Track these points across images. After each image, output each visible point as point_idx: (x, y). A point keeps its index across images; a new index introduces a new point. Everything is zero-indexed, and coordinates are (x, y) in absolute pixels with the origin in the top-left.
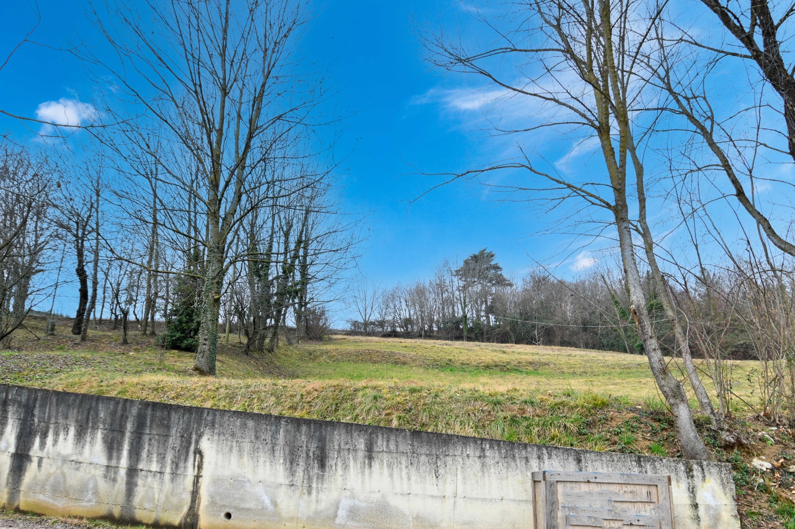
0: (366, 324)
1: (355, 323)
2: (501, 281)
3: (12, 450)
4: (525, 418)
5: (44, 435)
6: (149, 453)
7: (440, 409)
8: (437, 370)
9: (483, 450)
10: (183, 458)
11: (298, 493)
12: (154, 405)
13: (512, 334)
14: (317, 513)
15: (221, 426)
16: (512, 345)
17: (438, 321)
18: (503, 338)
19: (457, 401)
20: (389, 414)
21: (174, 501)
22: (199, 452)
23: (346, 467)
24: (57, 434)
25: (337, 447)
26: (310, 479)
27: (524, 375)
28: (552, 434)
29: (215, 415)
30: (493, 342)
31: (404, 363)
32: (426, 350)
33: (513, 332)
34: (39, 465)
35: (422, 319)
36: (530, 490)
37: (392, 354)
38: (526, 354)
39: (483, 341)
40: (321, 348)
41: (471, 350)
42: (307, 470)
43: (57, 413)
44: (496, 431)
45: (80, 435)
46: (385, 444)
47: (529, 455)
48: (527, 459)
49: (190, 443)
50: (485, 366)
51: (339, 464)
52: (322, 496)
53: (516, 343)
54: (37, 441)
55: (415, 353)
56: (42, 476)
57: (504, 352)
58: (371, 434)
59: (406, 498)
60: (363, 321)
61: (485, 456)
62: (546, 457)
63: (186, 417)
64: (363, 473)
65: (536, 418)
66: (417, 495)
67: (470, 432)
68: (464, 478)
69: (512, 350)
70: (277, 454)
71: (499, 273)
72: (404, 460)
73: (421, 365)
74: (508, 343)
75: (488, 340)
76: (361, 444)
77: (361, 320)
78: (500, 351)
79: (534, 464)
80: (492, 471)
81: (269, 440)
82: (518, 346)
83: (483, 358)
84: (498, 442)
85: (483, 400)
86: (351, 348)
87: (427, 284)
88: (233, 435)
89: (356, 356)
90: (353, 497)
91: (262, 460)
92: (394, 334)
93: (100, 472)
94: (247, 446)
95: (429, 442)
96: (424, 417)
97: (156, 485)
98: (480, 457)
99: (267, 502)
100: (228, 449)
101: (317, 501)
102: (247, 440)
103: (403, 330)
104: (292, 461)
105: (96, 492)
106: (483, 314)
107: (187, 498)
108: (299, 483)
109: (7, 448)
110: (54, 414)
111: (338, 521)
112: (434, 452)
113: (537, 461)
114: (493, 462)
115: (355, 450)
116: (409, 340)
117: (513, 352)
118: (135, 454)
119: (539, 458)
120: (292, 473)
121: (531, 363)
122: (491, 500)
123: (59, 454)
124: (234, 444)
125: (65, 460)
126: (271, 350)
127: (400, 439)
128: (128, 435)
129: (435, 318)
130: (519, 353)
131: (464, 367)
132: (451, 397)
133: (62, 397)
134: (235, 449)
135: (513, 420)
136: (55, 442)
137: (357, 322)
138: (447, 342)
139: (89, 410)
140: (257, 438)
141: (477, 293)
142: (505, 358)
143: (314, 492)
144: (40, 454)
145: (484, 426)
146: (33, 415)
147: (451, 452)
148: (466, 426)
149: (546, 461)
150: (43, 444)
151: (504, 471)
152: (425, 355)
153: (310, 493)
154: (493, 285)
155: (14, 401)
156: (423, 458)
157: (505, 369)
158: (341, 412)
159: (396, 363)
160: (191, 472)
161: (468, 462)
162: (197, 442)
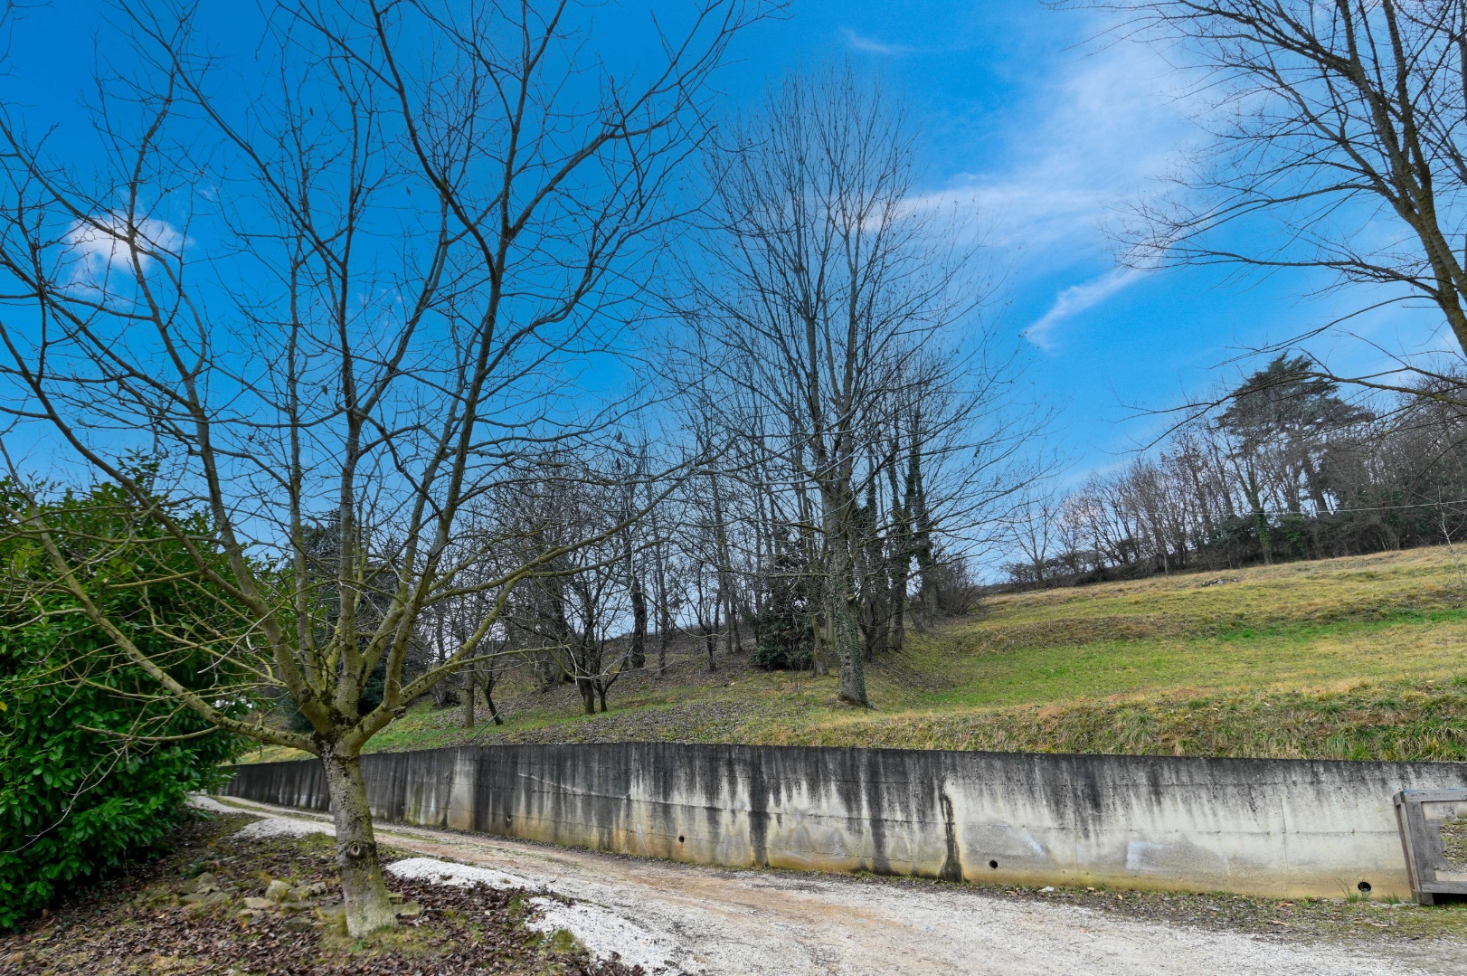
0: (1039, 565)
1: (1018, 569)
2: (1340, 415)
3: (748, 808)
4: (1382, 727)
5: (777, 792)
6: (891, 803)
7: (1243, 727)
8: (1214, 640)
9: (1316, 774)
10: (928, 805)
11: (1072, 837)
12: (884, 752)
13: (1388, 529)
14: (1100, 858)
15: (964, 768)
16: (1391, 553)
17: (1196, 534)
18: (1368, 541)
19: (1267, 713)
20: (1167, 740)
21: (929, 850)
22: (944, 798)
23: (1127, 806)
24: (789, 790)
25: (1111, 784)
26: (1084, 821)
27: (1428, 622)
28: (1427, 746)
29: (953, 758)
30: (1341, 555)
31: (1141, 636)
32: (1183, 603)
33: (1390, 523)
34: (779, 821)
35: (1158, 533)
36: (1394, 819)
37: (1111, 622)
38: (1431, 571)
39: (1314, 558)
40: (976, 630)
41: (1288, 586)
42: (1077, 811)
43: (785, 768)
44: (1336, 749)
45: (813, 789)
46: (1174, 776)
47: (1386, 776)
48: (1384, 782)
49: (933, 789)
50: (1324, 617)
51: (1118, 803)
52: (1103, 839)
53: (1403, 547)
54: (771, 797)
55: (1160, 612)
56: (784, 832)
57: (1371, 577)
58: (1152, 765)
59: (1216, 837)
60: (1032, 563)
61: (1319, 782)
62: (1412, 776)
63: (922, 761)
64: (1151, 811)
65: (1402, 726)
66: (1229, 833)
67: (1294, 753)
68: (1294, 810)
69: (1392, 567)
70: (1037, 795)
71: (1331, 396)
72: (1204, 794)
73: (1177, 635)
74: (1382, 549)
75: (1328, 552)
76: (1142, 778)
77: (1026, 559)
78: (1360, 575)
79: (1396, 786)
80: (1333, 798)
81: (1024, 780)
82: (1408, 553)
83: (1317, 601)
84: (1337, 763)
85: (1309, 708)
86: (1029, 621)
87: (1157, 462)
88: (979, 777)
89: (1042, 635)
90: (1143, 838)
91: (1020, 803)
92: (1101, 576)
93: (842, 825)
94: (999, 789)
95: (1235, 770)
96: (1220, 739)
97: (905, 835)
98: (1312, 783)
99: (1037, 848)
100: (977, 793)
101: (1098, 845)
102: (998, 782)
103: (1117, 563)
104: (1057, 801)
105: (843, 846)
106: (1303, 493)
107: (944, 847)
108: (1071, 826)
109: (743, 807)
110: (781, 769)
111: (1129, 866)
112: (1244, 781)
113: (1400, 782)
114: (1332, 788)
115: (1136, 786)
116: (1137, 584)
117: (1395, 573)
118: (875, 804)
119: (1402, 778)
120: (1061, 816)
121: (1440, 594)
122: (1337, 834)
123: (796, 810)
124: (984, 787)
125: (803, 815)
126: (897, 648)
127: (1193, 769)
128: (863, 785)
129: (1189, 529)
130: (1410, 573)
131: (1274, 625)
132: (1256, 709)
133: (786, 751)
134: (986, 793)
135: (1362, 732)
136: (790, 797)
137: (1021, 565)
138: (1224, 573)
139: (817, 762)
140: (1009, 779)
141: (1280, 453)
142: (1374, 590)
143: (1092, 835)
144: (777, 811)
145: (1315, 744)
146: (761, 773)
147: (1269, 780)
148: (1288, 746)
149: (1414, 782)
150: (778, 801)
151: (1351, 798)
152: (1181, 613)
153: (1087, 836)
154: (1319, 426)
155: (739, 760)
156: (1230, 790)
157: (1376, 615)
158: (1097, 741)
159: (1124, 637)
160: (941, 820)
161: (1295, 791)
162: (941, 788)
